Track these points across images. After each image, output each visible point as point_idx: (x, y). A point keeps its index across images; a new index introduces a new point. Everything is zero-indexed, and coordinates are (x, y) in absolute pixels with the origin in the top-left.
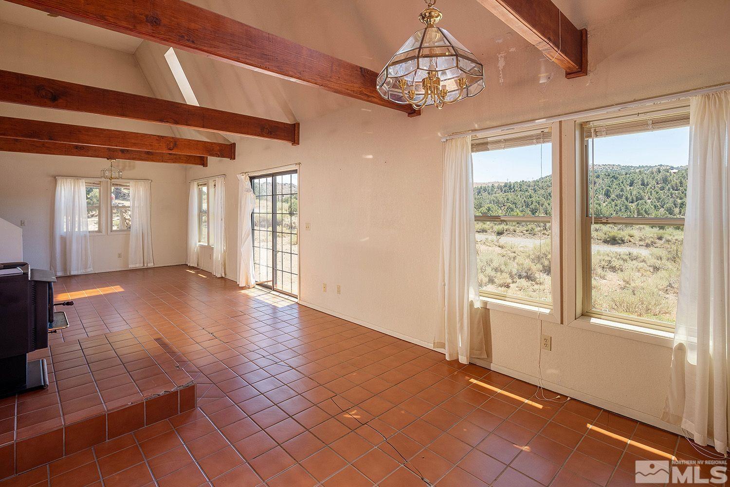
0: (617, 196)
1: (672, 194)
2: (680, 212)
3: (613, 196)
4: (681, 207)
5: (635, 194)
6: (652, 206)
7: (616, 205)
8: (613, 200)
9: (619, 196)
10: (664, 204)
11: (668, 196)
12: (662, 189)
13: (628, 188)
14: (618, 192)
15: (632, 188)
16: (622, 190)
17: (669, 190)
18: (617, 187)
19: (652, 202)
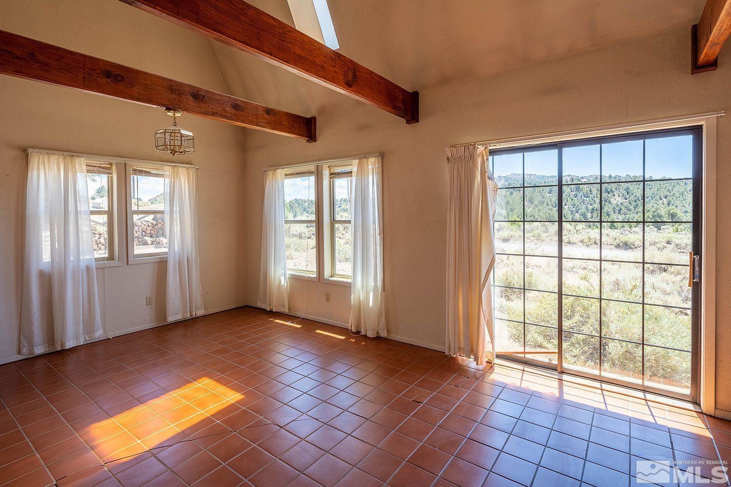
0: (539, 202)
1: (583, 201)
2: (592, 217)
3: (536, 202)
4: (592, 212)
5: (554, 200)
6: (569, 212)
7: (539, 211)
8: (536, 206)
9: (542, 203)
10: (579, 209)
11: (581, 202)
12: (576, 196)
13: (548, 195)
14: (540, 198)
15: (551, 195)
16: (543, 197)
17: (581, 197)
18: (538, 194)
19: (568, 208)
